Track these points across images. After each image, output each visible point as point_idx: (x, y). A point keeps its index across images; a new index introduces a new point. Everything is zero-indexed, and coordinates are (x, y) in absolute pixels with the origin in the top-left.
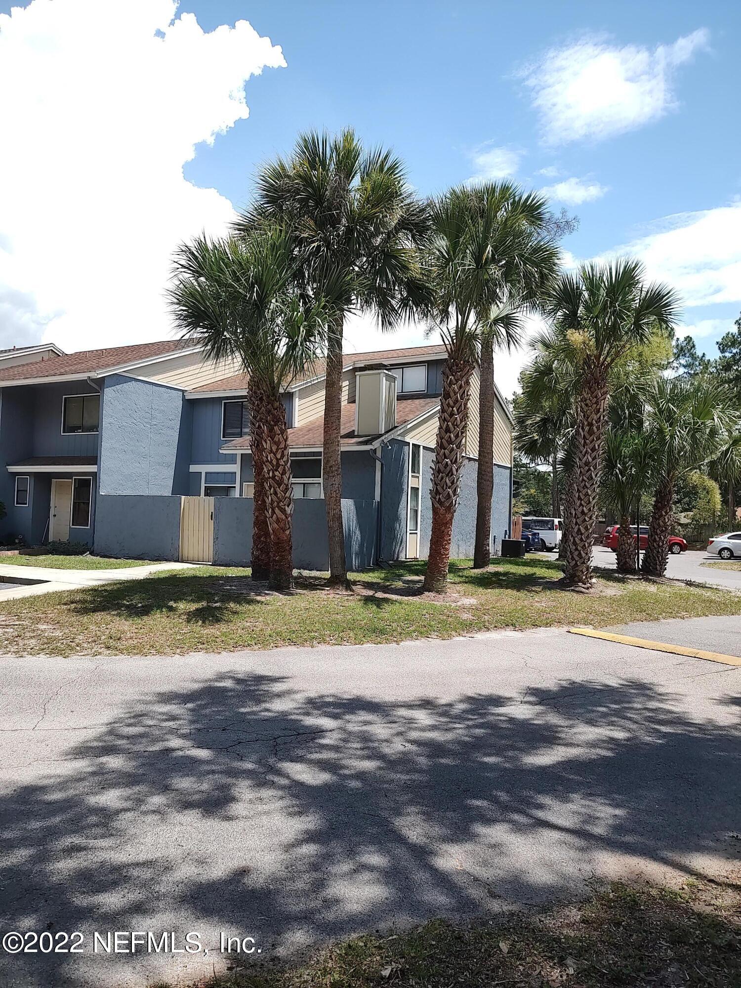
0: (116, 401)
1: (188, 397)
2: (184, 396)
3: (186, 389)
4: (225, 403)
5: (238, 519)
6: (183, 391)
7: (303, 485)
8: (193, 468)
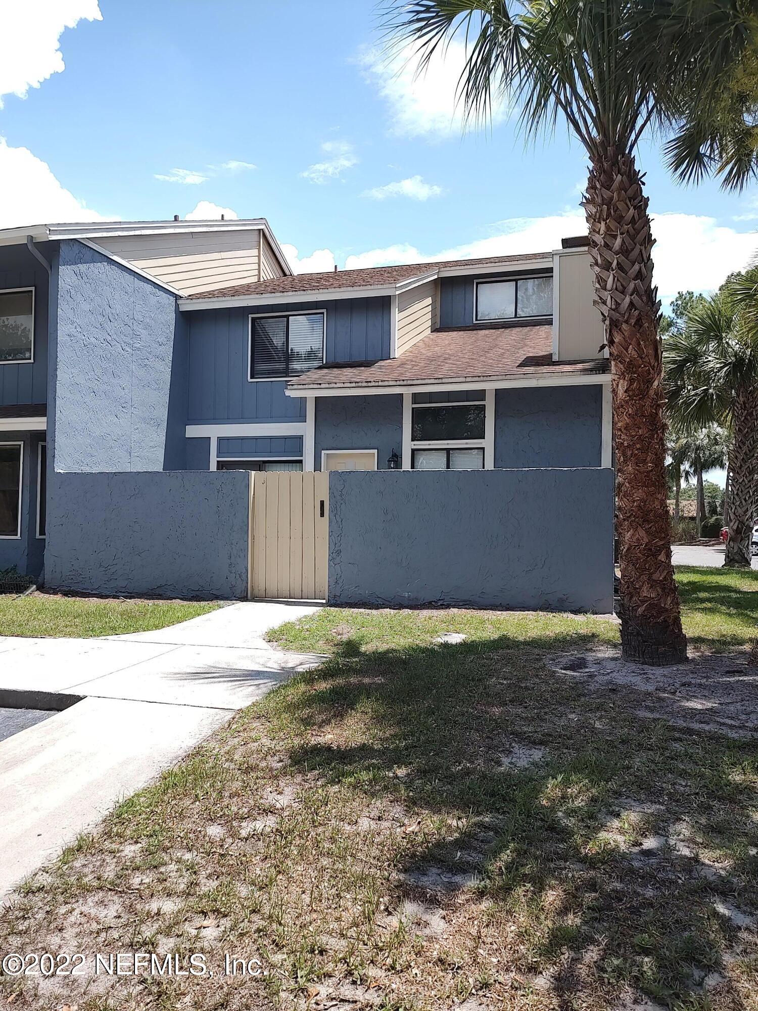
0: (79, 296)
1: (186, 307)
2: (177, 306)
3: (180, 293)
4: (253, 318)
5: (386, 513)
6: (177, 297)
7: (444, 454)
8: (193, 431)
